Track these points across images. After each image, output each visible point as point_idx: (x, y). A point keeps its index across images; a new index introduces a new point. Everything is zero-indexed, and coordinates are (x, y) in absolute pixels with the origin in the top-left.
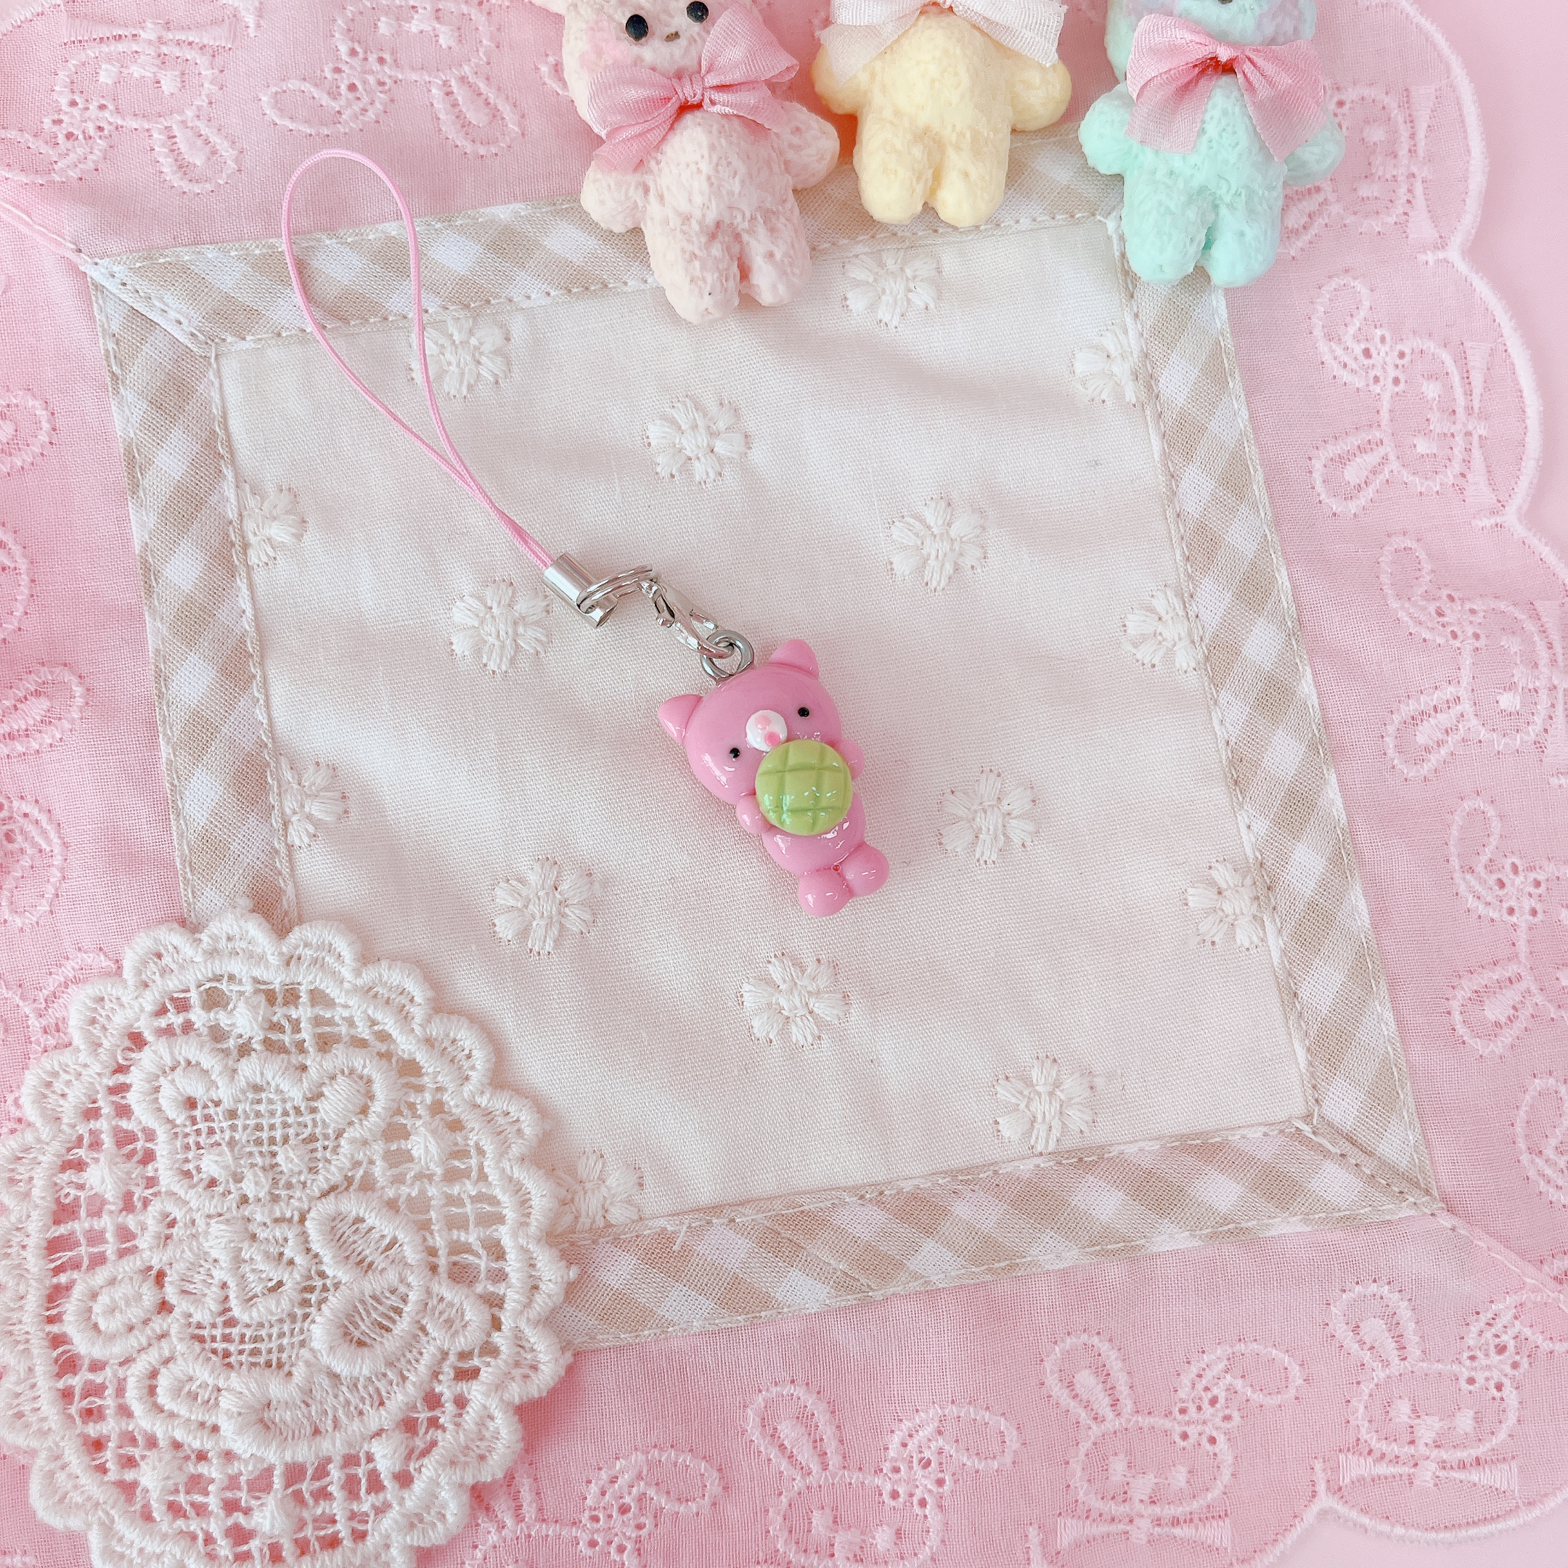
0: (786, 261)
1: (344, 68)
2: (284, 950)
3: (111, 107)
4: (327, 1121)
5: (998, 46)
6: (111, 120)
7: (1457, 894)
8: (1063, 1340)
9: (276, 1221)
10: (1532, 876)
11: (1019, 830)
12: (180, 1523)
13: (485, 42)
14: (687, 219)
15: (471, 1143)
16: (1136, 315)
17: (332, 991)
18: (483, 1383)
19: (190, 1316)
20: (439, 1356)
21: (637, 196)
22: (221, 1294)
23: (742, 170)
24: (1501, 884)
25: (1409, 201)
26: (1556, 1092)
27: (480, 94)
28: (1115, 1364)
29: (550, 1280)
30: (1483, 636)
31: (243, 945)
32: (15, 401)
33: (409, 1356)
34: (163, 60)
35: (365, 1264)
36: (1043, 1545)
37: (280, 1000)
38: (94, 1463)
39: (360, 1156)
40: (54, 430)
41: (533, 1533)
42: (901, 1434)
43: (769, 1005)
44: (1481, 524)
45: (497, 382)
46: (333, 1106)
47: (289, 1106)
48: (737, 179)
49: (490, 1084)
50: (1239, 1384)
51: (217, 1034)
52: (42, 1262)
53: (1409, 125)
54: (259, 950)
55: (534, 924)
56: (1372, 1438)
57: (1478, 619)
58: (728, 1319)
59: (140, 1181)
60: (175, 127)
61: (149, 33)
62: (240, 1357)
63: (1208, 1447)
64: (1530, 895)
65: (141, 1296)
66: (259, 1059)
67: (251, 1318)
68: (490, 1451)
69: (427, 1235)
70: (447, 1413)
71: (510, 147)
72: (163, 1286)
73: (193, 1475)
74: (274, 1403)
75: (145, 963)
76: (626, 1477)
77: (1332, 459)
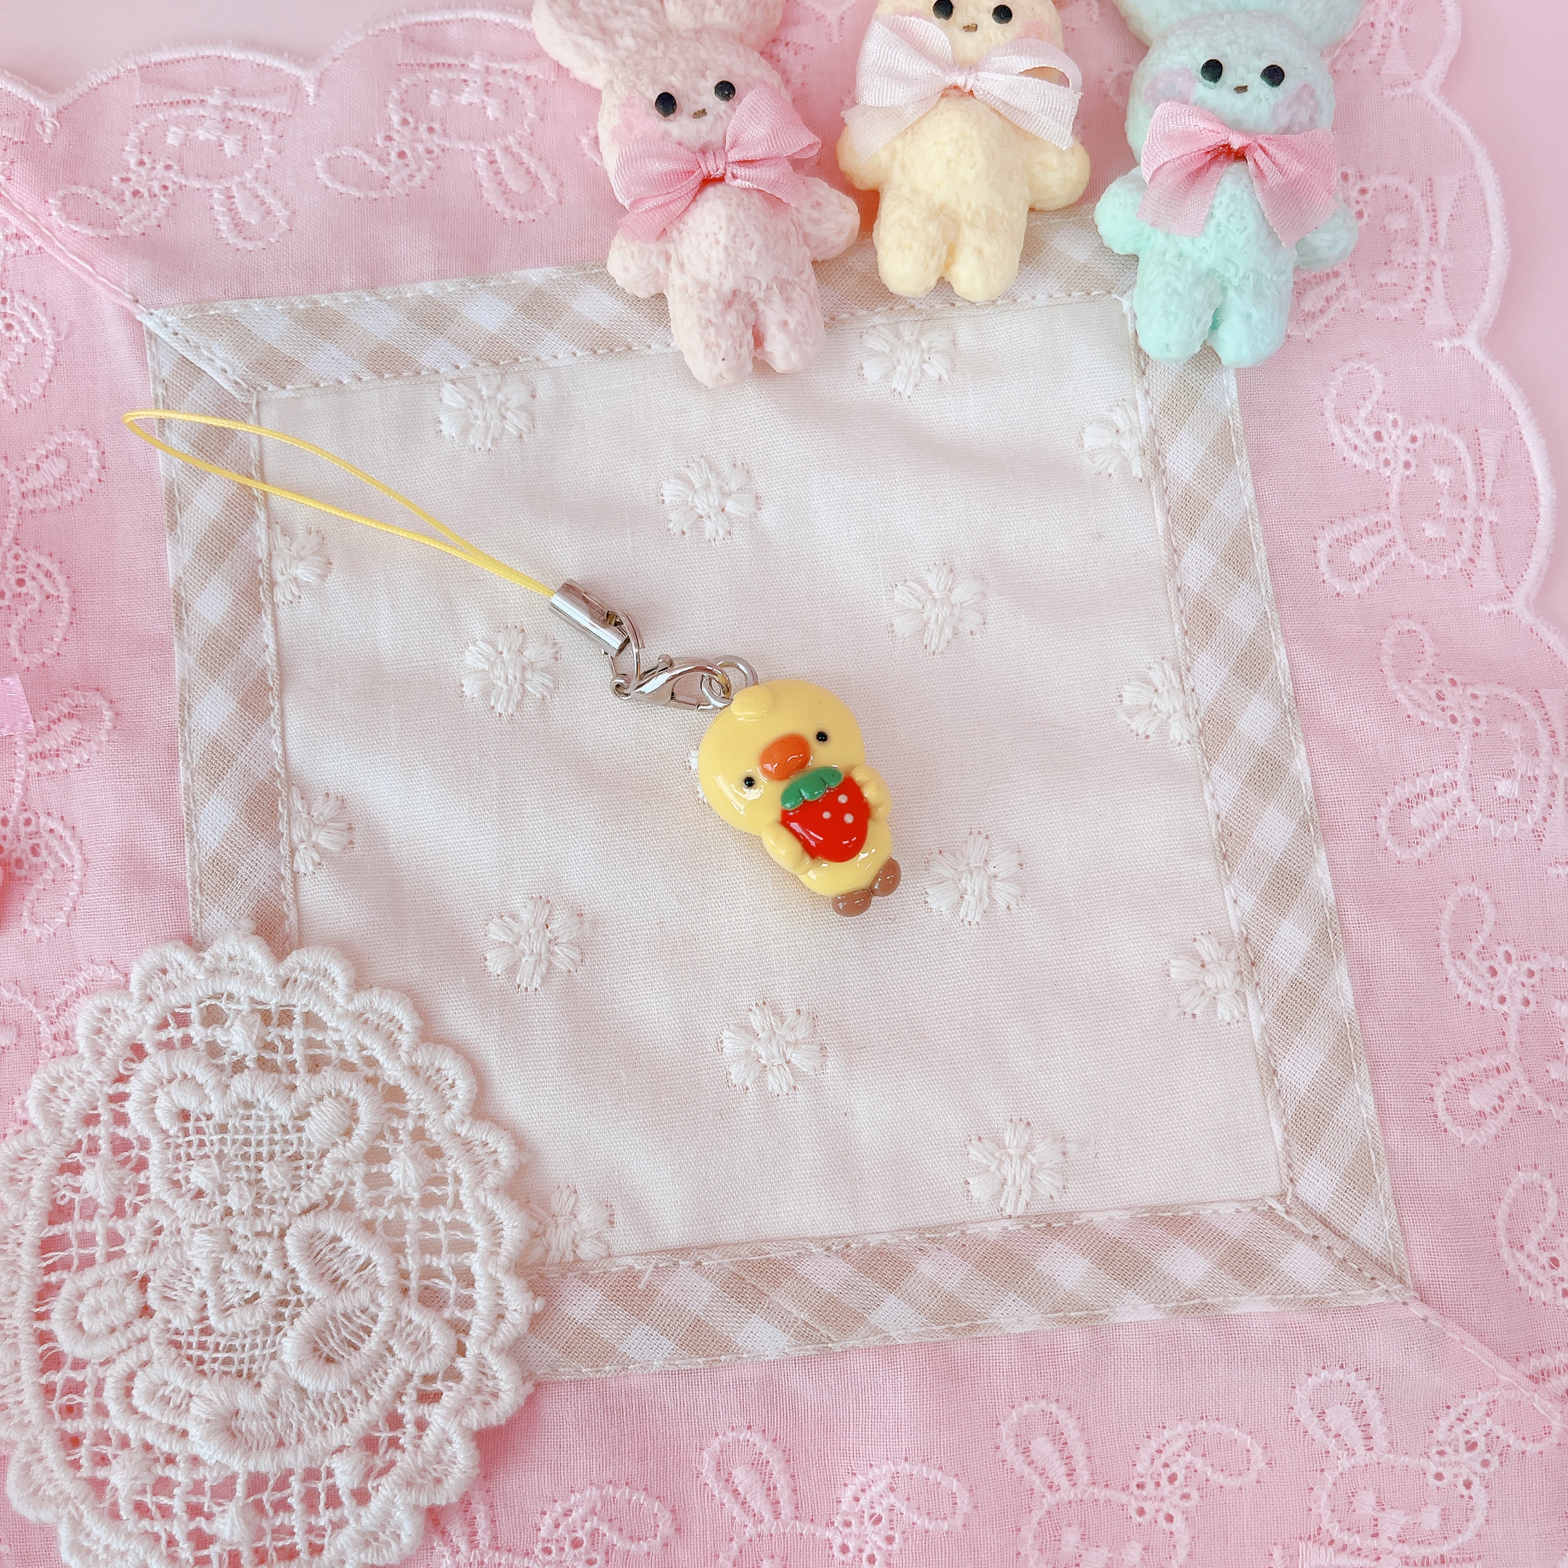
0: (799, 330)
1: (395, 136)
2: (282, 972)
3: (176, 167)
4: (312, 1140)
5: (1017, 129)
6: (175, 180)
7: (1446, 980)
9: (257, 1234)
10: (1526, 965)
11: (1003, 893)
12: (145, 1523)
13: (530, 115)
14: (704, 287)
15: (449, 1171)
16: (1147, 392)
17: (325, 1014)
18: (444, 1407)
19: (169, 1322)
20: (403, 1377)
22: (200, 1302)
23: (759, 241)
24: (1493, 972)
25: (1427, 289)
26: (1541, 1187)
27: (522, 163)
28: (1073, 1434)
29: (515, 1310)
30: (1483, 722)
31: (244, 965)
32: (69, 440)
33: (375, 1375)
34: (227, 125)
35: (339, 1282)
37: (275, 1020)
38: (69, 1458)
39: (341, 1177)
40: (104, 468)
41: (486, 1560)
42: (854, 1488)
43: (748, 1052)
44: (1487, 610)
45: (521, 437)
46: (319, 1125)
47: (276, 1124)
48: (753, 252)
49: (471, 1114)
50: (1199, 1463)
51: (214, 1050)
52: (34, 1260)
53: (1431, 213)
54: (258, 971)
55: (524, 960)
56: (1333, 1528)
57: (1479, 704)
58: (688, 1361)
59: (132, 1187)
60: (234, 188)
61: (216, 99)
62: (213, 1366)
64: (1523, 985)
65: (124, 1299)
66: (251, 1077)
67: (226, 1327)
68: (446, 1475)
69: (401, 1258)
70: (407, 1436)
71: (547, 213)
72: (145, 1291)
73: (161, 1478)
74: (242, 1412)
75: (150, 978)
76: (580, 1510)
77: (1337, 540)
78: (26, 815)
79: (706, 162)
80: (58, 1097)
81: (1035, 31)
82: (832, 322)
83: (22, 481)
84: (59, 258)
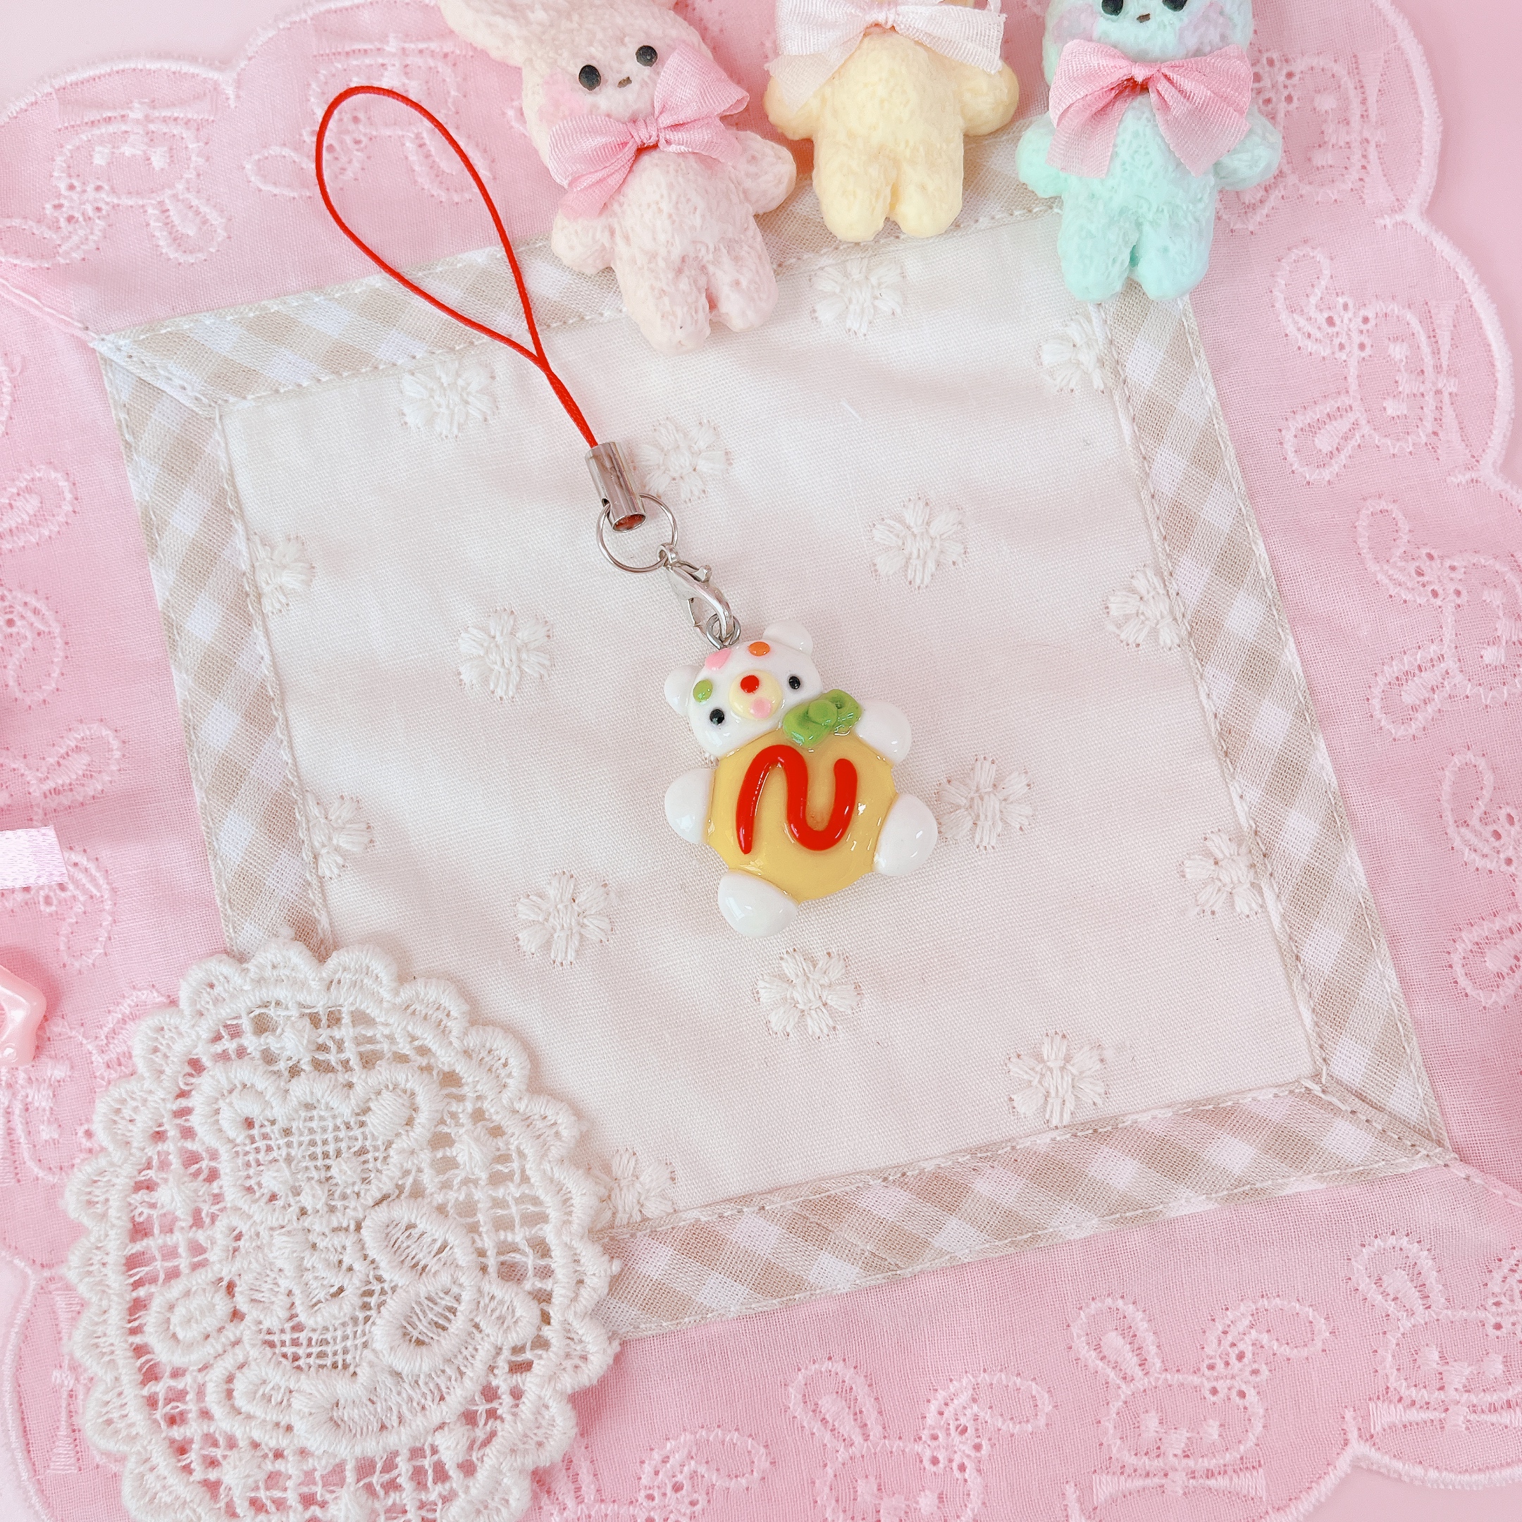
2: (324, 975)
3: (107, 188)
4: (376, 1134)
6: (108, 200)
7: (1453, 848)
8: (1088, 1305)
9: (334, 1230)
11: (1016, 814)
13: (453, 93)
15: (513, 1147)
17: (373, 1011)
18: (537, 1375)
19: (260, 1322)
20: (493, 1352)
22: (288, 1301)
24: (1497, 835)
25: (1364, 167)
28: (1142, 1326)
29: (594, 1274)
30: (1464, 593)
31: (287, 972)
32: (38, 475)
33: (465, 1352)
34: (151, 138)
35: (420, 1267)
36: (1080, 1500)
37: (324, 1021)
38: (180, 1464)
39: (408, 1165)
40: (77, 499)
41: (593, 1513)
43: (785, 1000)
44: (1456, 481)
45: (486, 420)
46: (380, 1118)
49: (527, 1090)
50: (1265, 1338)
51: (269, 1058)
52: (121, 1279)
53: (1359, 90)
54: (302, 977)
55: (556, 936)
56: (1401, 1386)
57: (1458, 575)
58: (764, 1303)
59: (207, 1198)
60: (167, 201)
61: (137, 113)
62: (308, 1360)
65: (214, 1306)
66: (308, 1079)
67: (316, 1322)
68: (547, 1438)
69: (476, 1237)
70: (504, 1405)
72: (234, 1296)
73: (272, 1472)
74: (342, 1402)
75: (199, 994)
76: (677, 1456)
77: (1302, 429)
80: (123, 1118)
82: (780, 267)
84: (3, 295)
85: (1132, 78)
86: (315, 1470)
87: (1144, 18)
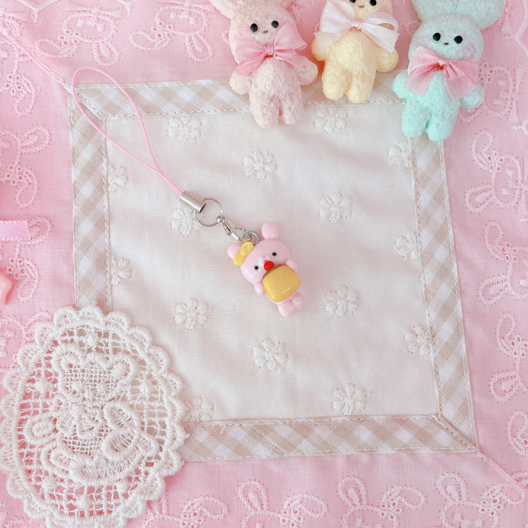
0: (295, 111)
1: (157, 28)
2: (106, 320)
3: (80, 34)
4: (114, 377)
5: (375, 44)
6: (79, 39)
7: (497, 345)
8: (346, 478)
9: (94, 407)
10: (524, 342)
11: (351, 307)
12: (53, 501)
13: (205, 24)
14: (263, 94)
15: (159, 389)
17: (120, 335)
18: (154, 468)
19: (63, 434)
20: (141, 458)
21: (248, 84)
22: (74, 429)
23: (284, 79)
24: (513, 344)
26: (523, 417)
27: (201, 41)
29: (180, 437)
30: (517, 259)
31: (93, 316)
32: (39, 129)
33: (132, 456)
34: (98, 20)
35: (121, 424)
37: (103, 335)
38: (28, 478)
39: (123, 390)
40: (51, 140)
41: (165, 518)
43: (262, 355)
44: (522, 221)
45: (196, 139)
46: (116, 372)
48: (282, 82)
49: (167, 371)
51: (81, 344)
52: (18, 411)
53: (514, 81)
54: (98, 319)
55: (188, 319)
57: (516, 253)
58: (236, 457)
59: (52, 388)
60: (100, 43)
61: (95, 11)
62: (77, 450)
63: (390, 519)
64: (523, 349)
65: (48, 426)
66: (94, 354)
67: (82, 438)
68: (154, 491)
69: (142, 418)
70: (142, 476)
71: (209, 60)
72: (56, 424)
73: (59, 486)
74: (87, 466)
75: (60, 318)
76: (197, 504)
77: (473, 193)
78: (20, 259)
79: (267, 49)
80: (27, 357)
81: (384, 9)
82: (306, 105)
83: (22, 142)
84: (38, 64)
85: (438, 64)
86: (74, 488)
87: (446, 44)
